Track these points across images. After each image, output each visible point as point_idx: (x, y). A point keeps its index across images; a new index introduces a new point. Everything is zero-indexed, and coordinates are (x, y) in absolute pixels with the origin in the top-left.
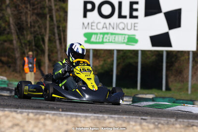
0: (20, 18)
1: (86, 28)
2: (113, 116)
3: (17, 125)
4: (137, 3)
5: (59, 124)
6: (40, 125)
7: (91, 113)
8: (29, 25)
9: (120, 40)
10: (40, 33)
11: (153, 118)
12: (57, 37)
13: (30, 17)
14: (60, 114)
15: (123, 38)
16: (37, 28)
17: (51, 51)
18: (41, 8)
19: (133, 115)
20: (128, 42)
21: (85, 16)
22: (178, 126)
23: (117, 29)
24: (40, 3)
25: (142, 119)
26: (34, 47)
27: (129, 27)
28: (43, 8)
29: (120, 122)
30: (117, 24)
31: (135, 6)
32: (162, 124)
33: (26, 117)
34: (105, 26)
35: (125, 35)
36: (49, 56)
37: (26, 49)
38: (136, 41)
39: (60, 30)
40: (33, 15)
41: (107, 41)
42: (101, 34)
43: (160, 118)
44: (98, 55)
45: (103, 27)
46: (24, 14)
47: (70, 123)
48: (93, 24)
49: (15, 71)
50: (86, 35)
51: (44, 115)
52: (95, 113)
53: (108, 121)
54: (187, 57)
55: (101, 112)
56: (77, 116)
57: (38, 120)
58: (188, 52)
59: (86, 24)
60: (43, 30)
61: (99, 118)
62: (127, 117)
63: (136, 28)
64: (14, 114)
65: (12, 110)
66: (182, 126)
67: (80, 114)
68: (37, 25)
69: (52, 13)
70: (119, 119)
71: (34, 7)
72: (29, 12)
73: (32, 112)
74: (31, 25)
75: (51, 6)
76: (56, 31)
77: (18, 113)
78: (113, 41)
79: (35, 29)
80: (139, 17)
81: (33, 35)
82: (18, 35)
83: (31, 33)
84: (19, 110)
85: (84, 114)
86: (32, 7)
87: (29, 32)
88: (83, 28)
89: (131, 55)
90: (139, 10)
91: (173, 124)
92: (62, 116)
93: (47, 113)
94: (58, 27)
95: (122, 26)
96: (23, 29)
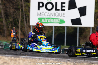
0: (7, 10)
1: (39, 15)
2: (53, 59)
3: (6, 63)
4: (64, 3)
5: (26, 62)
6: (17, 63)
7: (42, 57)
8: (11, 14)
9: (56, 21)
10: (17, 17)
11: (73, 60)
12: (25, 20)
13: (12, 10)
14: (27, 57)
15: (58, 20)
16: (15, 15)
17: (22, 27)
18: (17, 5)
19: (63, 58)
20: (60, 22)
21: (39, 9)
22: (85, 64)
23: (54, 16)
24: (17, 3)
25: (67, 60)
26: (13, 25)
27: (61, 15)
28: (18, 5)
29: (56, 62)
30: (54, 13)
31: (64, 5)
32: (77, 63)
33: (10, 59)
34: (49, 15)
35: (59, 19)
36: (21, 29)
37: (10, 25)
38: (64, 22)
39: (26, 16)
40: (13, 9)
41: (50, 22)
42: (47, 18)
43: (76, 60)
44: (45, 28)
45: (48, 15)
46: (8, 8)
47: (32, 62)
48: (43, 13)
49: (4, 36)
50: (39, 19)
51: (19, 58)
52: (44, 57)
53: (50, 61)
54: (89, 30)
55: (47, 57)
56: (35, 59)
57: (16, 60)
58: (90, 28)
59: (39, 13)
60: (18, 16)
61: (46, 60)
62: (60, 59)
63: (64, 16)
64: (4, 57)
65: (3, 55)
66: (87, 64)
67: (36, 57)
68: (15, 14)
69: (23, 8)
70: (56, 60)
71: (14, 5)
72: (11, 7)
73: (13, 57)
74: (12, 14)
75: (22, 5)
76: (24, 16)
77: (6, 57)
78: (53, 22)
79: (14, 16)
80: (66, 10)
81: (13, 19)
82: (5, 19)
83: (12, 18)
84: (6, 56)
85: (39, 58)
86: (12, 5)
87: (11, 17)
88: (38, 15)
89: (61, 29)
90: (66, 7)
91: (83, 63)
92: (28, 59)
93: (20, 57)
94: (26, 15)
95: (57, 14)
96: (8, 15)
